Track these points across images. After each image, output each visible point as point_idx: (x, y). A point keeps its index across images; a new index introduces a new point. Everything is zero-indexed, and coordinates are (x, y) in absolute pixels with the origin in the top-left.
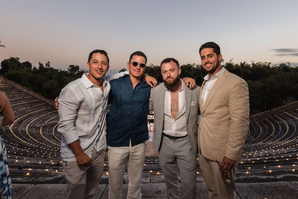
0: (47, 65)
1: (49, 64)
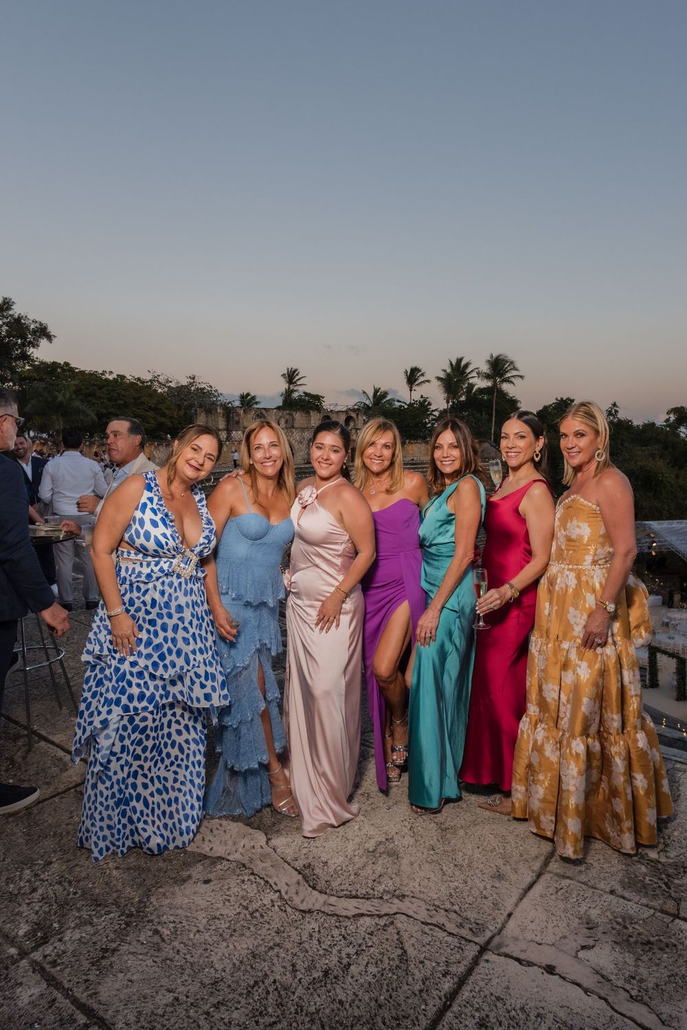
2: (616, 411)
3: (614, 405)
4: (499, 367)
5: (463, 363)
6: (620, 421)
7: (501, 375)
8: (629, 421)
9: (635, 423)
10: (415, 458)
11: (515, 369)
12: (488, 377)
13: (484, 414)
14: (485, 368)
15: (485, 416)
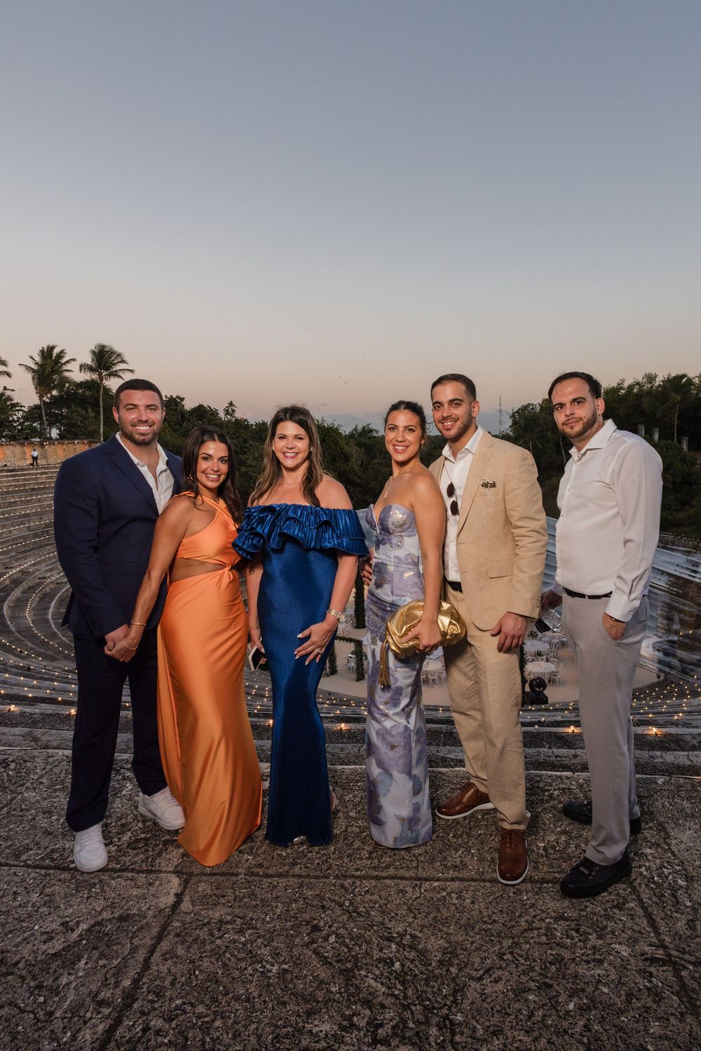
0: (227, 412)
1: (233, 408)
2: (233, 411)
3: (231, 404)
4: (104, 359)
5: (56, 351)
6: (237, 420)
7: (107, 368)
8: (245, 420)
9: (252, 422)
10: (9, 464)
11: (123, 361)
12: (91, 369)
13: (90, 410)
14: (88, 360)
15: (92, 414)
